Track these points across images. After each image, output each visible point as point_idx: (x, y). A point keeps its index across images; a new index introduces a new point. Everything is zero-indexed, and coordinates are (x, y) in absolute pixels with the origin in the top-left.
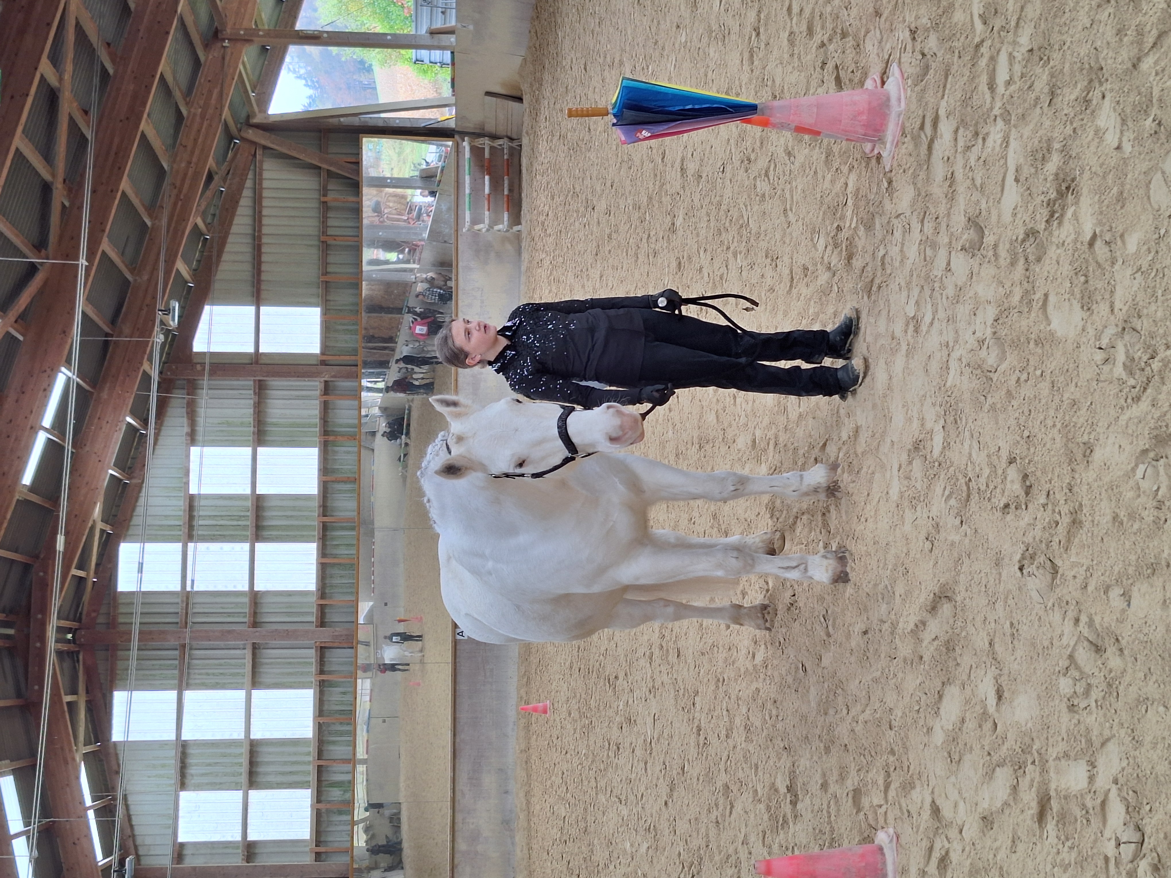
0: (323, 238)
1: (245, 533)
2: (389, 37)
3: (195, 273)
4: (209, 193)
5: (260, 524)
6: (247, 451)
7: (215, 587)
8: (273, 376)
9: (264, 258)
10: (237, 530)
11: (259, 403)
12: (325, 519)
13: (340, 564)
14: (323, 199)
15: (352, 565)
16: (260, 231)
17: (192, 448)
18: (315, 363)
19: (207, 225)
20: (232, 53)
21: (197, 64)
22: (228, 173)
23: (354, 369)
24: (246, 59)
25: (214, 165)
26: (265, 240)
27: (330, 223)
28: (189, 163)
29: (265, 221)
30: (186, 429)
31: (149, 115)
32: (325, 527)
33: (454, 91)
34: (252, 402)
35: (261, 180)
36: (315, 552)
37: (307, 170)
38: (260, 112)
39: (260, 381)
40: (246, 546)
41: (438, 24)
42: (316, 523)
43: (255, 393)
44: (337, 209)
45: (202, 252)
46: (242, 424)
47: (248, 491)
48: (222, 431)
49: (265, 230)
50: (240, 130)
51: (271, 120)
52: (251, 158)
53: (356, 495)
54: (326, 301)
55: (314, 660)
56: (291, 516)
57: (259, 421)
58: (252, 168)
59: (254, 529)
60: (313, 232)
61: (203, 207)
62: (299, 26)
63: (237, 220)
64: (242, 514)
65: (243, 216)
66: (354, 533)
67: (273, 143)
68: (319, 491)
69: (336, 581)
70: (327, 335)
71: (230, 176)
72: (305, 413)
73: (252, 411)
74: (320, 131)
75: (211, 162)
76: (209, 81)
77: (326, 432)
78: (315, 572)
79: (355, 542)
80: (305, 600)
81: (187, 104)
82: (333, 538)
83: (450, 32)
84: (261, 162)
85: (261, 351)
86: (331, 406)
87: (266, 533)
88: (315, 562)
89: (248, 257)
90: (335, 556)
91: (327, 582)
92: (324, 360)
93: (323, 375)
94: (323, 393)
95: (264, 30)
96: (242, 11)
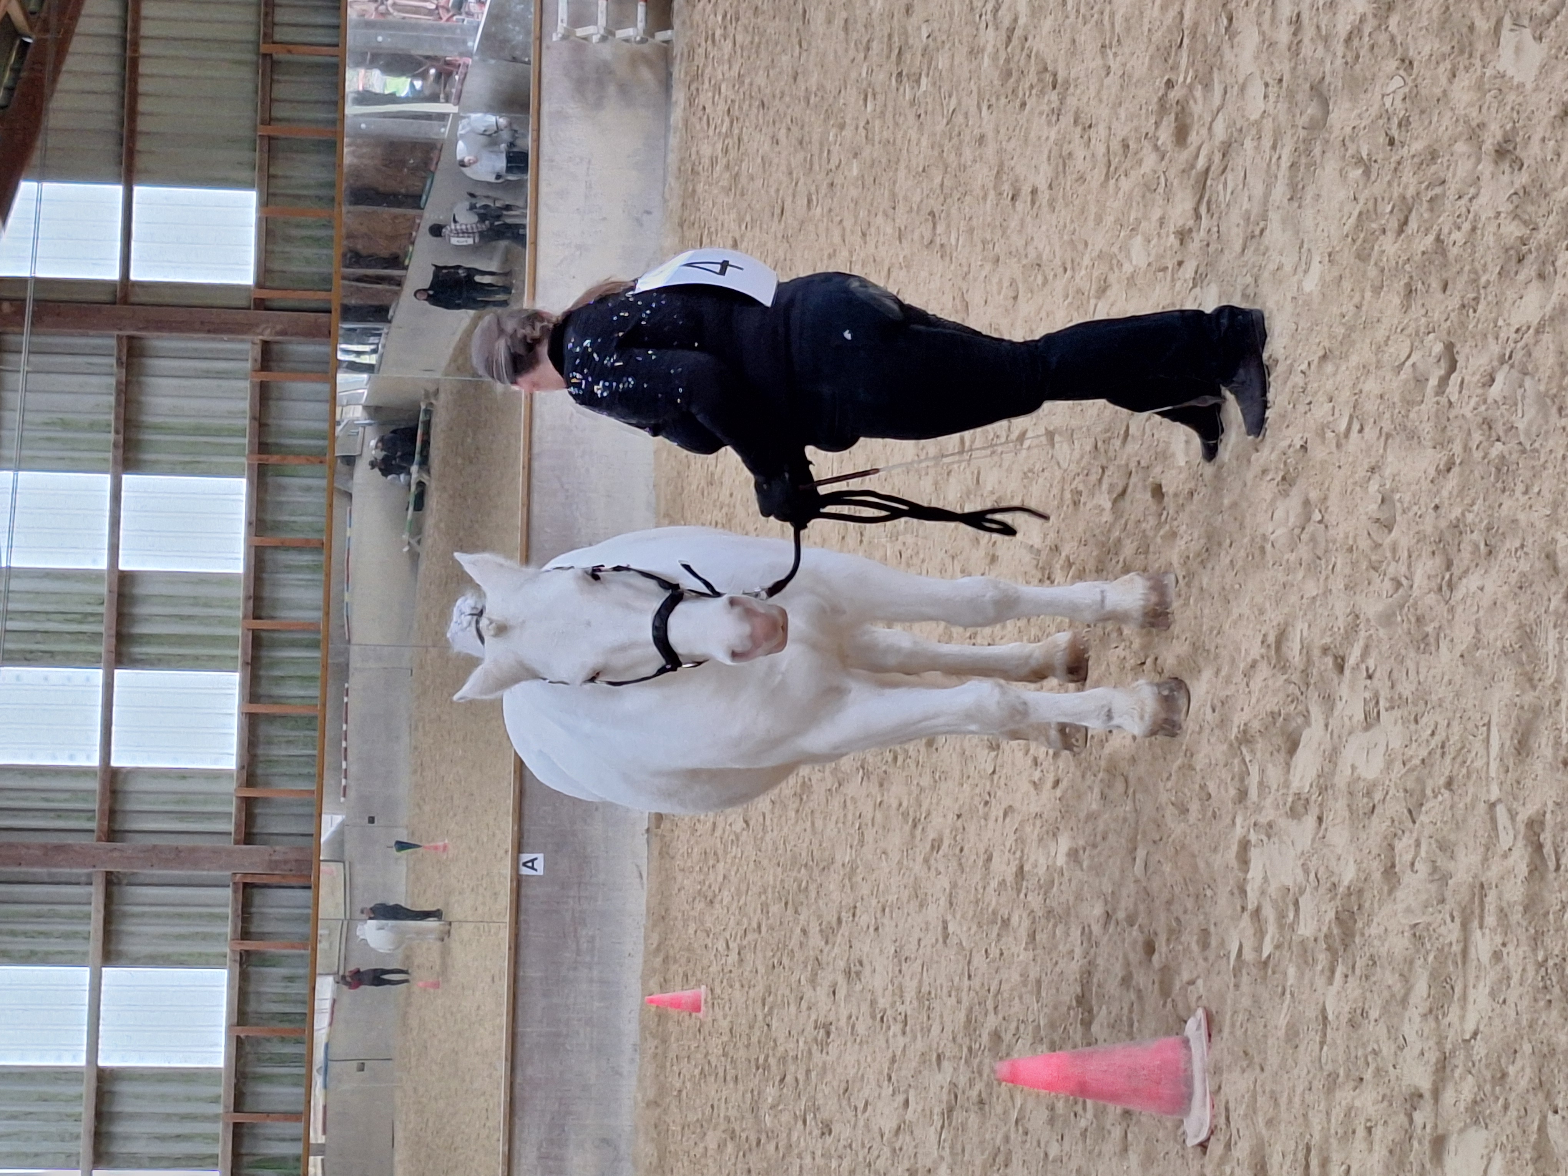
0: (264, 48)
1: (93, 648)
5: (125, 631)
6: (103, 481)
7: (31, 757)
8: (158, 329)
9: (144, 86)
10: (78, 641)
11: (128, 382)
12: (258, 624)
13: (286, 717)
15: (311, 719)
16: (136, 29)
18: (243, 303)
19: (28, 15)
23: (322, 319)
26: (145, 49)
27: (281, 16)
29: (147, 9)
32: (257, 642)
34: (113, 381)
36: (236, 691)
39: (130, 338)
40: (96, 675)
42: (238, 632)
43: (120, 364)
45: (16, 71)
46: (92, 426)
47: (103, 564)
48: (53, 439)
49: (146, 28)
53: (321, 577)
54: (269, 177)
55: (229, 911)
56: (190, 617)
57: (126, 421)
59: (114, 640)
60: (248, 34)
63: (89, 7)
64: (89, 609)
66: (316, 654)
68: (247, 566)
69: (279, 752)
70: (270, 247)
72: (223, 406)
73: (112, 399)
77: (263, 447)
78: (235, 731)
79: (319, 673)
80: (213, 788)
82: (275, 663)
85: (132, 278)
86: (274, 394)
87: (137, 650)
88: (235, 711)
89: (110, 84)
90: (277, 700)
91: (259, 752)
92: (262, 300)
93: (259, 330)
94: (258, 365)
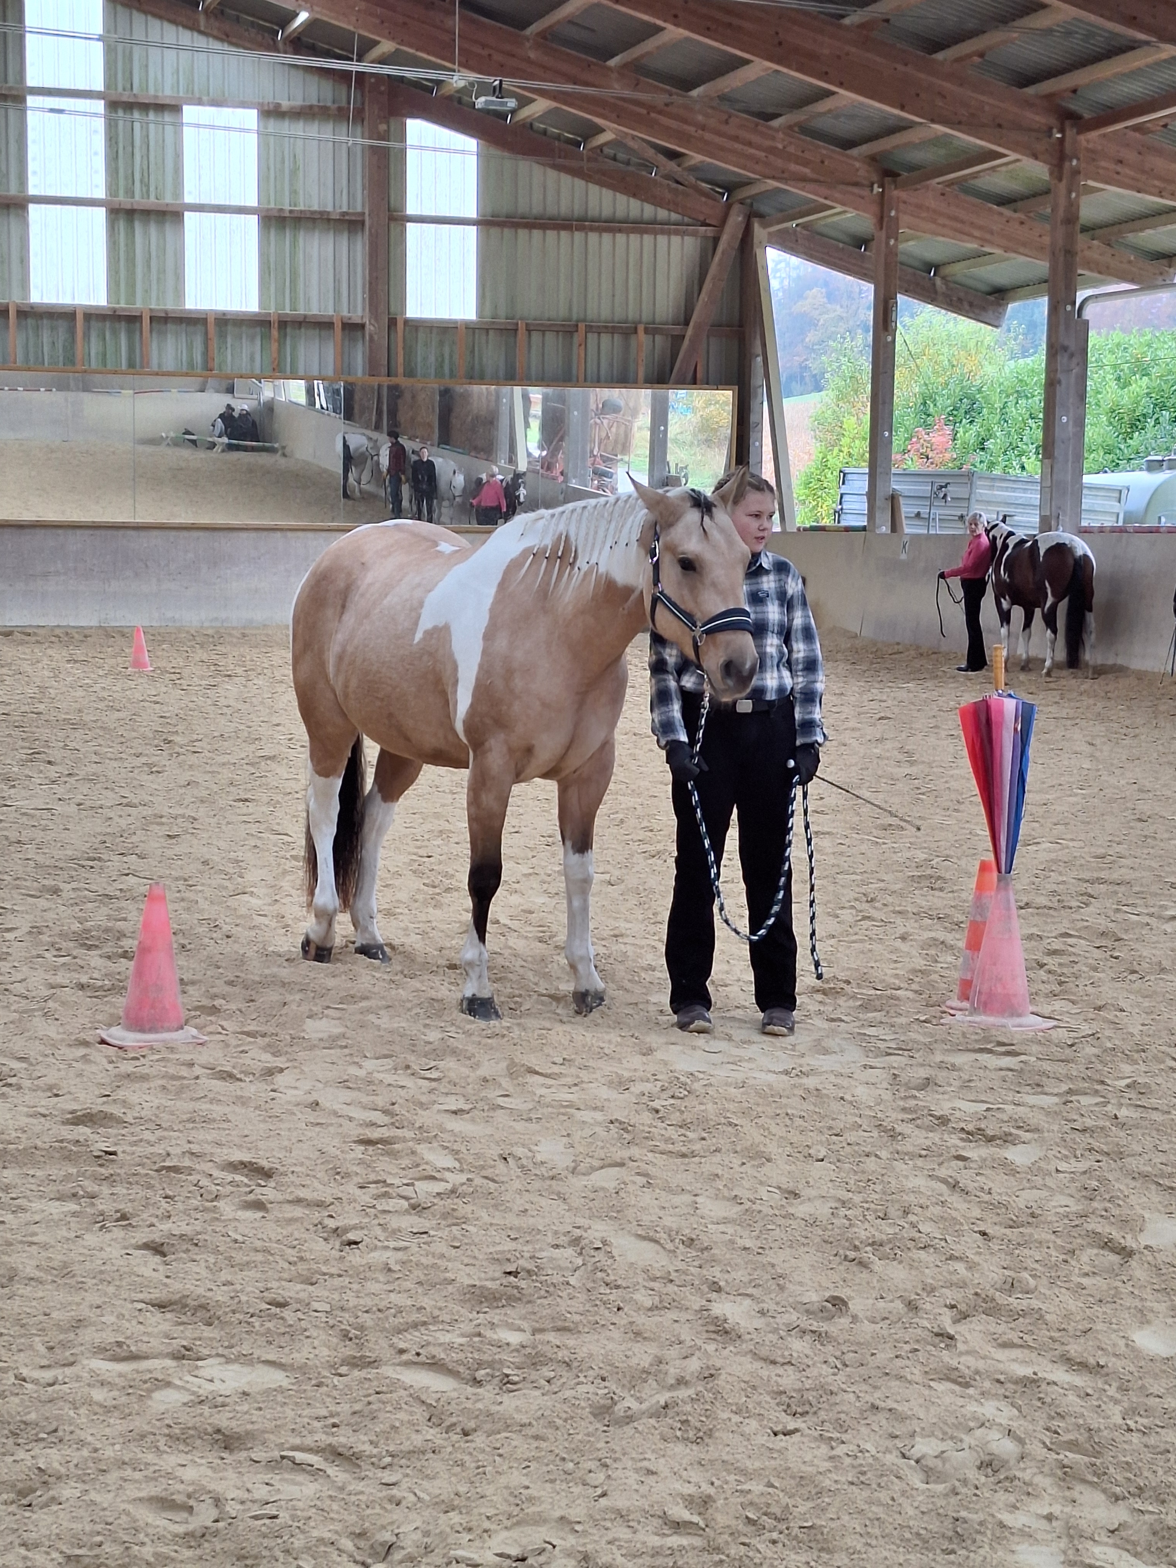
0: (582, 326)
1: (121, 192)
2: (887, 434)
3: (528, 126)
4: (650, 153)
5: (136, 216)
6: (252, 201)
7: (34, 142)
8: (371, 243)
9: (551, 234)
10: (126, 178)
11: (329, 220)
12: (146, 321)
13: (73, 341)
14: (641, 329)
15: (73, 363)
16: (592, 229)
17: (255, 111)
18: (392, 309)
19: (601, 148)
20: (863, 198)
21: (847, 144)
22: (678, 182)
23: (384, 370)
24: (849, 215)
25: (692, 162)
26: (578, 236)
27: (605, 338)
28: (703, 128)
29: (607, 237)
30: (285, 104)
31: (777, 71)
32: (132, 320)
33: (805, 529)
34: (330, 208)
35: (669, 233)
36: (93, 303)
37: (683, 304)
38: (770, 234)
39: (363, 223)
40: (100, 193)
41: (906, 509)
42: (139, 305)
43: (344, 214)
44: (626, 348)
45: (558, 137)
46: (294, 192)
47: (188, 199)
48: (283, 162)
49: (593, 237)
50: (742, 202)
51: (758, 251)
52: (702, 218)
53: (185, 370)
54: (487, 330)
56: (149, 267)
57: (299, 218)
58: (686, 219)
59: (129, 207)
60: (591, 313)
61: (631, 143)
62: (902, 299)
63: (607, 194)
64: (152, 189)
65: (615, 204)
66: (124, 367)
67: (723, 253)
68: (190, 311)
69: (46, 337)
70: (435, 331)
71: (675, 185)
72: (314, 294)
73: (316, 208)
74: (741, 326)
75: (696, 158)
76: (822, 162)
77: (284, 324)
78: (61, 302)
79: (109, 367)
80: (15, 284)
81: (790, 127)
82: (115, 333)
83: (895, 527)
84: (694, 234)
85: (409, 225)
86: (325, 333)
87: (122, 225)
88: (76, 302)
89: (552, 210)
90: (87, 336)
91: (45, 321)
92: (396, 324)
93: (373, 321)
94: (345, 321)
95: (896, 246)
96: (924, 215)
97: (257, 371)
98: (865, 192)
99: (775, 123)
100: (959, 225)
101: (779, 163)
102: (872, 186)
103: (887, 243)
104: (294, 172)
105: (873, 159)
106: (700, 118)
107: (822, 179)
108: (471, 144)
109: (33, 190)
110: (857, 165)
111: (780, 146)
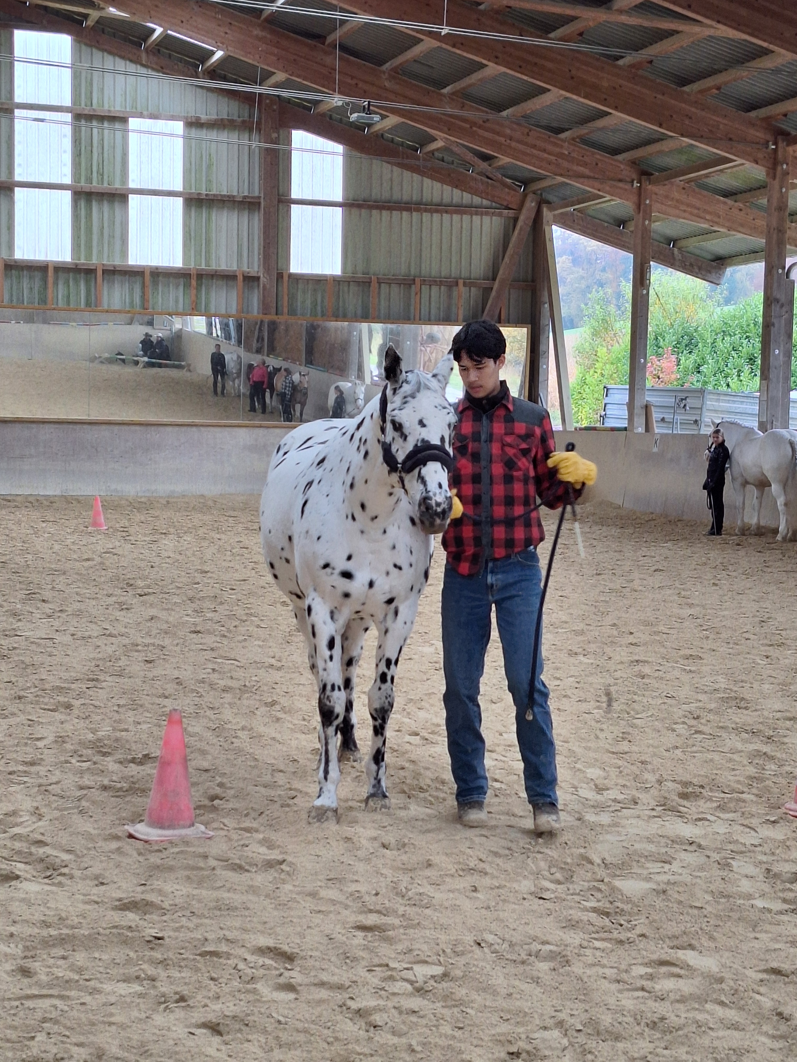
0: (418, 280)
1: (83, 179)
2: (640, 360)
3: (380, 136)
5: (93, 197)
6: (179, 187)
7: (20, 142)
8: (265, 219)
9: (396, 214)
10: (86, 169)
11: (234, 201)
12: (99, 273)
13: (46, 287)
14: (460, 282)
15: (45, 303)
16: (426, 211)
17: (182, 123)
18: (280, 266)
19: (433, 152)
20: (626, 190)
21: (615, 151)
22: (489, 178)
23: (273, 310)
24: (615, 203)
25: (501, 163)
26: (416, 215)
27: (435, 289)
28: (511, 138)
30: (204, 118)
31: (567, 98)
32: (89, 272)
33: (581, 429)
34: (235, 193)
35: (481, 214)
36: (60, 259)
38: (555, 216)
39: (259, 204)
40: (68, 180)
41: (656, 415)
42: (94, 261)
43: (245, 197)
44: (450, 297)
45: (402, 144)
46: (209, 181)
47: (132, 185)
48: (201, 159)
49: (426, 216)
50: (534, 193)
51: (546, 228)
52: (506, 204)
53: (127, 308)
54: (349, 282)
56: (102, 233)
57: (213, 200)
58: (494, 205)
59: (88, 190)
60: (425, 270)
61: (455, 149)
62: (654, 266)
63: (437, 185)
64: (105, 177)
65: (442, 193)
66: (83, 306)
67: (521, 229)
68: (133, 266)
69: (25, 283)
70: (311, 282)
71: (486, 180)
72: (223, 254)
73: (225, 193)
74: (533, 281)
75: (504, 160)
76: (597, 164)
77: (200, 276)
78: (37, 258)
79: (71, 306)
80: (3, 245)
81: (573, 139)
82: (77, 282)
83: (648, 428)
84: (500, 215)
85: (292, 206)
86: (230, 283)
87: (82, 203)
88: (49, 259)
89: (396, 196)
90: (56, 283)
91: (25, 272)
92: (282, 277)
93: (265, 275)
94: (245, 274)
95: (650, 225)
96: (670, 203)
97: (180, 310)
98: (628, 186)
99: (563, 136)
100: (696, 211)
101: (565, 164)
102: (632, 182)
103: (644, 223)
104: (209, 166)
105: (634, 163)
106: (508, 131)
107: (597, 176)
108: (339, 148)
109: (18, 178)
110: (622, 167)
111: (566, 153)
